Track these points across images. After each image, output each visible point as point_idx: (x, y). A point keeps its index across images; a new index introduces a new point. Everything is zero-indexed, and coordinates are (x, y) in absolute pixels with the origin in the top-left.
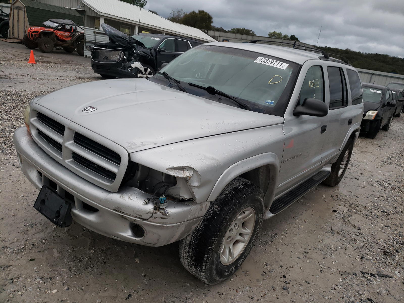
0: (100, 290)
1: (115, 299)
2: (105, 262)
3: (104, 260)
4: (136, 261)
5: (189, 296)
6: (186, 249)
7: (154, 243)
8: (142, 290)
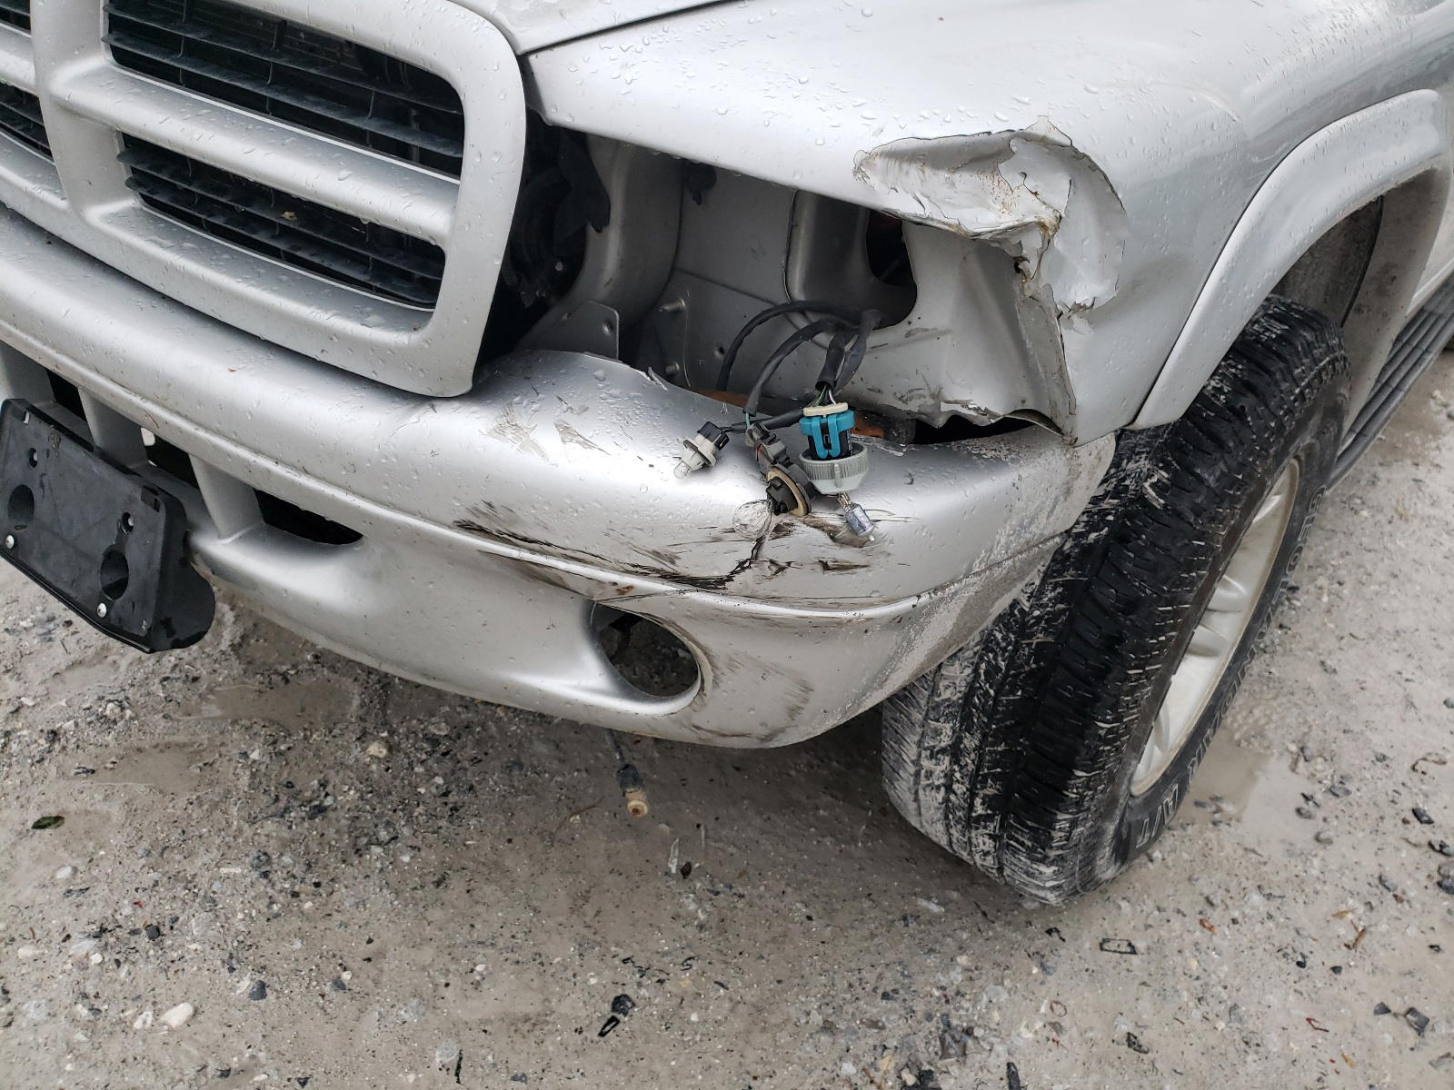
0: (444, 981)
1: (537, 1033)
2: (457, 810)
3: (446, 794)
4: (633, 804)
5: (957, 977)
6: (937, 733)
7: (764, 732)
8: (687, 964)
